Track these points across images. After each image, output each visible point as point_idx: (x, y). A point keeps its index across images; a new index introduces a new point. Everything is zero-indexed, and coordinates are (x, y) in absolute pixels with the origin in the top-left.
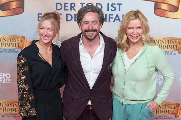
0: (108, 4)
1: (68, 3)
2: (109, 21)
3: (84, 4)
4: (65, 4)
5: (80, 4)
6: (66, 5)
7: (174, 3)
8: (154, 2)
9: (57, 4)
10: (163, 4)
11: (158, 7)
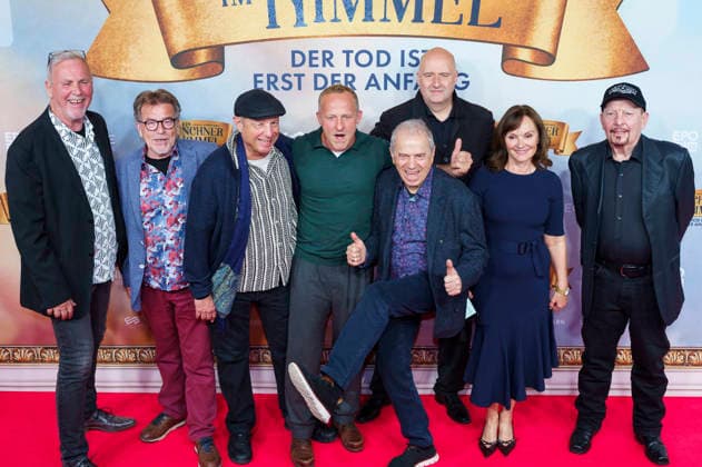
0: (403, 52)
1: (316, 52)
2: (406, 88)
3: (352, 52)
4: (311, 52)
5: (344, 52)
6: (314, 55)
7: (547, 47)
8: (501, 46)
9: (294, 53)
10: (520, 49)
11: (510, 56)
